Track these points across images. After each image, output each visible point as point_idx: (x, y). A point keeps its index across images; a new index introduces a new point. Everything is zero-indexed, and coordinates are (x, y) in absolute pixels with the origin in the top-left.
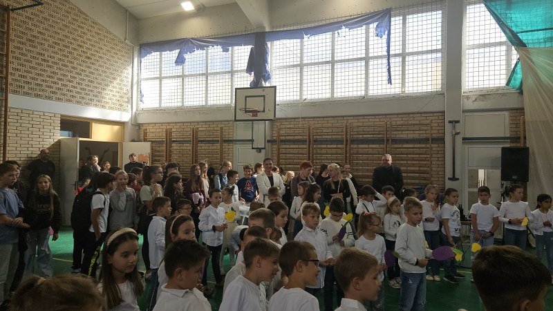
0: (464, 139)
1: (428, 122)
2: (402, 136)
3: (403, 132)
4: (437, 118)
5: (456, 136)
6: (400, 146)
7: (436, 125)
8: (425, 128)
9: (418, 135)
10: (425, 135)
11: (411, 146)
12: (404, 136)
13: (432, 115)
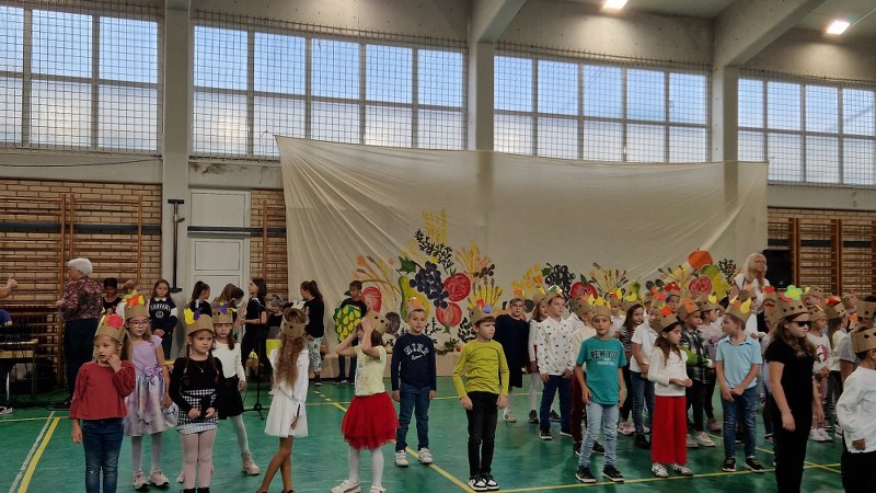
0: (190, 228)
1: (136, 198)
2: (91, 219)
3: (94, 213)
4: (149, 193)
5: (179, 224)
6: (89, 236)
7: (148, 204)
8: (131, 209)
9: (118, 220)
10: (130, 221)
11: (108, 237)
12: (94, 219)
13: (141, 187)
